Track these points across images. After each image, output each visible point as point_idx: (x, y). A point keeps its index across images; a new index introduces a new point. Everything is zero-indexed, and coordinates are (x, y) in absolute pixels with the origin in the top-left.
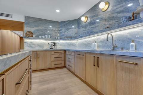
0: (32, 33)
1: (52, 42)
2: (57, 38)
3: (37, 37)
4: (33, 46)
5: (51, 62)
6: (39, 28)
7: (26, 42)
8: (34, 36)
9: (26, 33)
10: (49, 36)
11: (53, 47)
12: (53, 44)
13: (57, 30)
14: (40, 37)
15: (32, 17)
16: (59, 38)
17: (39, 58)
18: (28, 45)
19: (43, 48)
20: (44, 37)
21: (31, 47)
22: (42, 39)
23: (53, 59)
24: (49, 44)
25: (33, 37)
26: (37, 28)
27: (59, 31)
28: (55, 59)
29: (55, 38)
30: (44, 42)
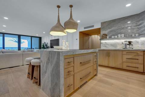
0: (106, 35)
1: (127, 41)
2: (133, 35)
3: (110, 38)
4: (107, 46)
5: (123, 62)
6: (112, 29)
7: (102, 43)
8: (108, 37)
9: (102, 36)
10: (123, 35)
11: (128, 46)
12: (128, 43)
13: (135, 25)
14: (113, 37)
15: (107, 21)
16: (137, 35)
17: (110, 56)
18: (104, 45)
19: (116, 48)
20: (116, 37)
21: (106, 46)
22: (115, 38)
23: (125, 60)
24: (122, 43)
25: (106, 38)
26: (110, 30)
27: (139, 25)
28: (128, 60)
29: (131, 36)
30: (117, 42)
